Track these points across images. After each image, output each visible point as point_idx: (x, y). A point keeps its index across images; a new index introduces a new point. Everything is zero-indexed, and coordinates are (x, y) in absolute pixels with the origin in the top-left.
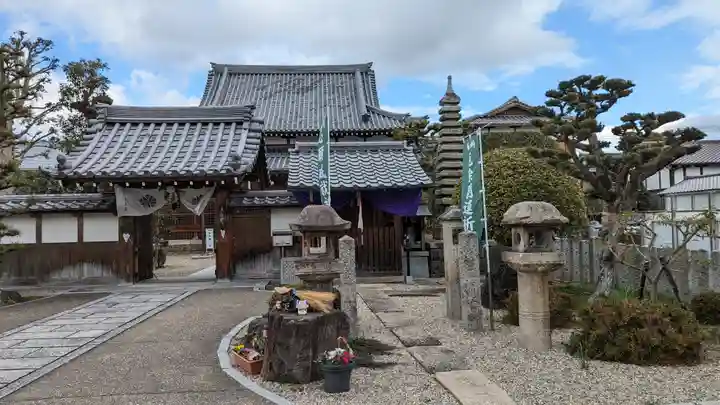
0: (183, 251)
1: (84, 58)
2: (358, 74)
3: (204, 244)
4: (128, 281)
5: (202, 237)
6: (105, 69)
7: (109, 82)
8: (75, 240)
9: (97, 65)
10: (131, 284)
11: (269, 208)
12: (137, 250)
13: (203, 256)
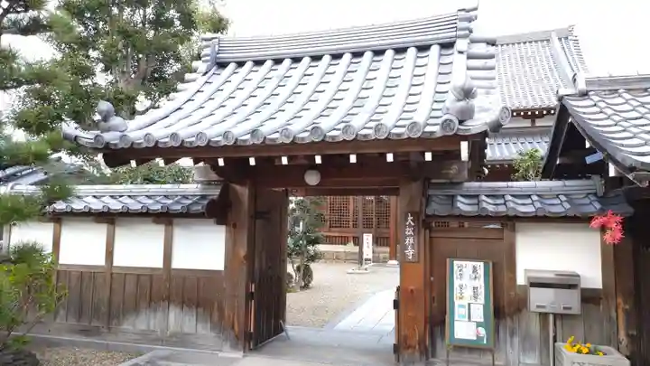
3: (361, 252)
4: (234, 347)
8: (159, 264)
10: (239, 354)
11: (511, 221)
12: (253, 290)
13: (361, 271)
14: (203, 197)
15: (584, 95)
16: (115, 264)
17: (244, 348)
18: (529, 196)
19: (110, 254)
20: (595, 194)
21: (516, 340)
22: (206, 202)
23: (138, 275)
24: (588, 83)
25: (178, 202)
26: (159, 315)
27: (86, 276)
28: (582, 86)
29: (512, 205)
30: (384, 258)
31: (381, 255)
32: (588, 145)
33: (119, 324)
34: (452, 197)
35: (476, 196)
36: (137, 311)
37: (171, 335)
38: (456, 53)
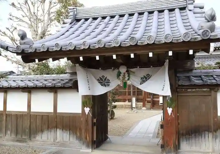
0: (122, 107)
3: (132, 105)
5: (130, 100)
11: (216, 87)
12: (95, 122)
13: (132, 112)
14: (71, 80)
16: (31, 111)
17: (92, 148)
19: (29, 106)
21: (218, 141)
22: (72, 82)
23: (42, 115)
25: (59, 82)
26: (53, 133)
27: (19, 116)
29: (217, 79)
30: (140, 107)
31: (139, 106)
33: (35, 137)
34: (189, 77)
35: (200, 76)
36: (42, 131)
37: (58, 142)
38: (188, 11)
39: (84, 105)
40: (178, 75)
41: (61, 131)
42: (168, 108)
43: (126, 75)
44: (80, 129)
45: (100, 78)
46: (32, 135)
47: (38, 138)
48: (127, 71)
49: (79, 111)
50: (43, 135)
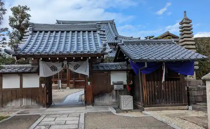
1: (20, 5)
2: (109, 24)
4: (44, 107)
6: (29, 11)
7: (30, 16)
8: (19, 87)
9: (25, 8)
10: (45, 108)
11: (110, 71)
13: (59, 91)
15: (123, 44)
16: (3, 88)
18: (113, 66)
20: (125, 65)
21: (111, 97)
24: (124, 42)
26: (19, 101)
28: (123, 42)
29: (110, 68)
31: (64, 86)
32: (125, 55)
34: (98, 66)
35: (103, 66)
36: (12, 101)
37: (24, 106)
38: (97, 34)
39: (41, 82)
40: (93, 65)
41: (26, 99)
42: (88, 82)
43: (67, 66)
44: (39, 97)
45: (52, 67)
46: (4, 103)
47: (9, 105)
48: (67, 63)
49: (38, 86)
50: (12, 103)
